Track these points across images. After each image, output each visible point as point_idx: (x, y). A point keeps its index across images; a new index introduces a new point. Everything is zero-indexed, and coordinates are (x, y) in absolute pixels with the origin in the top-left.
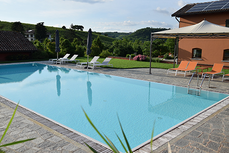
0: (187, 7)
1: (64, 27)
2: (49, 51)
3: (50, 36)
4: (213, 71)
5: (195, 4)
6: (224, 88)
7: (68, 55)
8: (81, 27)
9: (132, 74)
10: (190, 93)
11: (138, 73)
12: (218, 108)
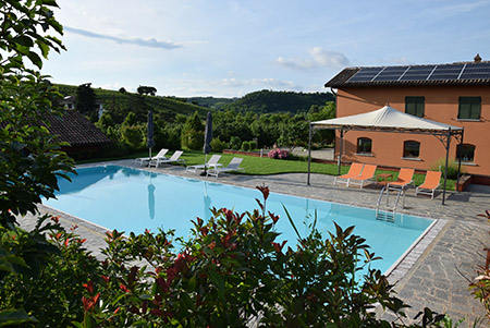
0: (347, 73)
1: (122, 90)
2: (127, 142)
3: (101, 107)
4: (400, 180)
5: (357, 69)
6: (423, 208)
7: (164, 151)
8: (152, 90)
9: (283, 186)
10: (380, 217)
11: (290, 183)
12: (427, 241)
